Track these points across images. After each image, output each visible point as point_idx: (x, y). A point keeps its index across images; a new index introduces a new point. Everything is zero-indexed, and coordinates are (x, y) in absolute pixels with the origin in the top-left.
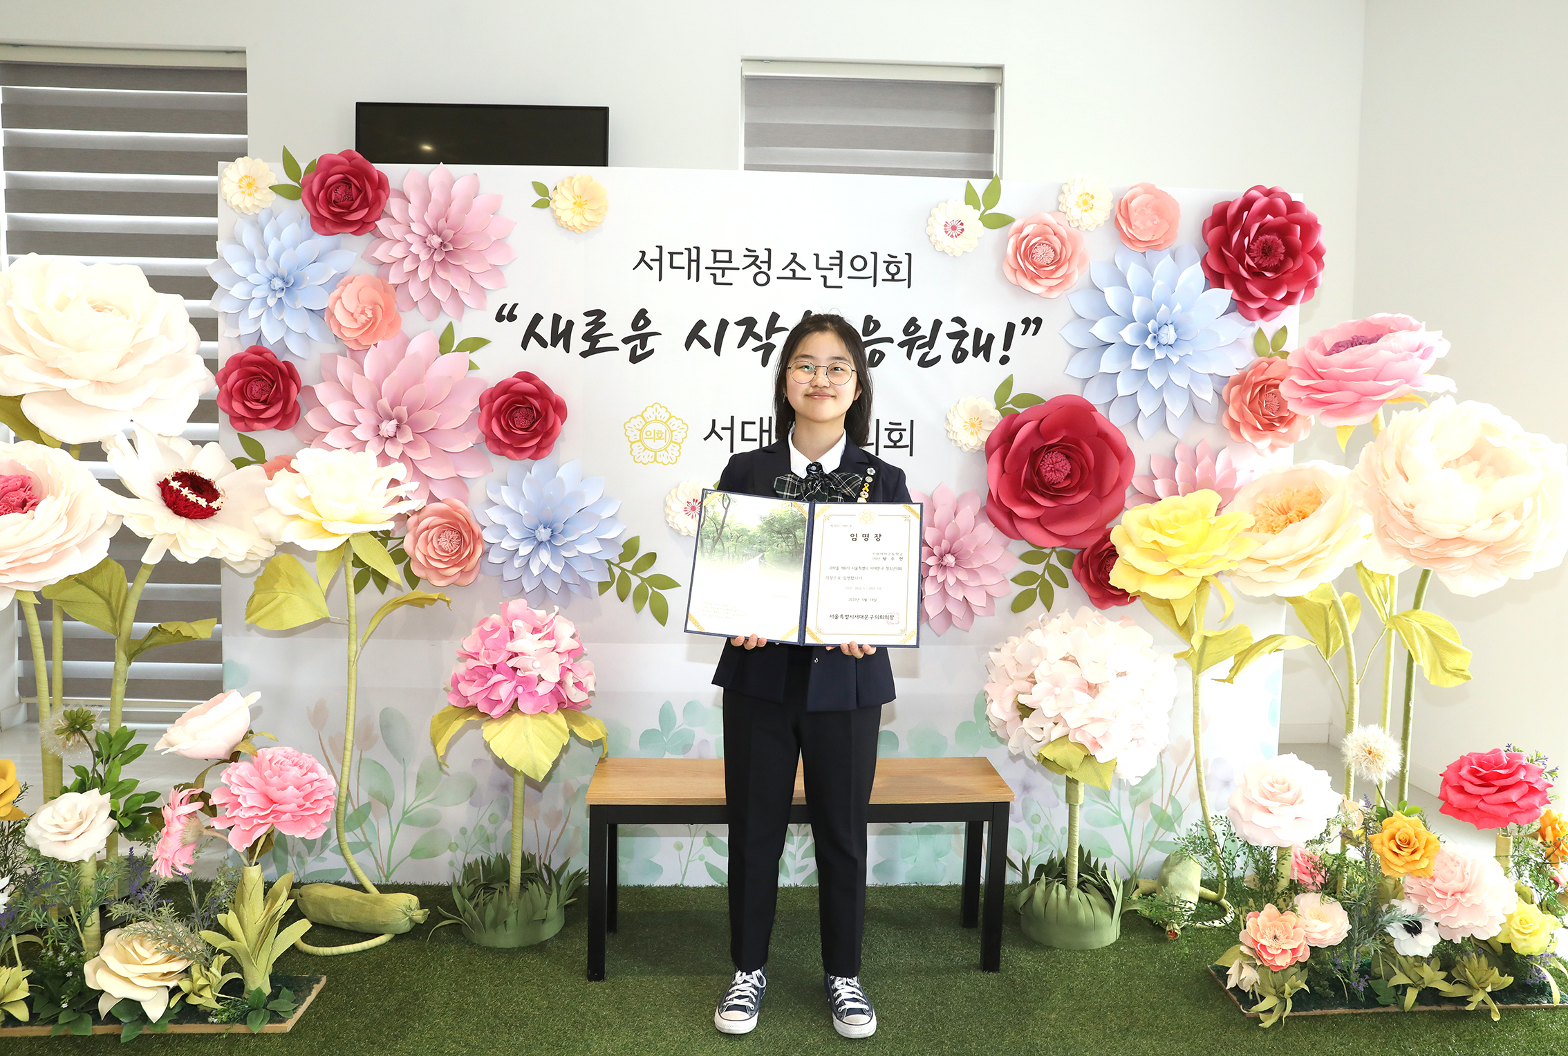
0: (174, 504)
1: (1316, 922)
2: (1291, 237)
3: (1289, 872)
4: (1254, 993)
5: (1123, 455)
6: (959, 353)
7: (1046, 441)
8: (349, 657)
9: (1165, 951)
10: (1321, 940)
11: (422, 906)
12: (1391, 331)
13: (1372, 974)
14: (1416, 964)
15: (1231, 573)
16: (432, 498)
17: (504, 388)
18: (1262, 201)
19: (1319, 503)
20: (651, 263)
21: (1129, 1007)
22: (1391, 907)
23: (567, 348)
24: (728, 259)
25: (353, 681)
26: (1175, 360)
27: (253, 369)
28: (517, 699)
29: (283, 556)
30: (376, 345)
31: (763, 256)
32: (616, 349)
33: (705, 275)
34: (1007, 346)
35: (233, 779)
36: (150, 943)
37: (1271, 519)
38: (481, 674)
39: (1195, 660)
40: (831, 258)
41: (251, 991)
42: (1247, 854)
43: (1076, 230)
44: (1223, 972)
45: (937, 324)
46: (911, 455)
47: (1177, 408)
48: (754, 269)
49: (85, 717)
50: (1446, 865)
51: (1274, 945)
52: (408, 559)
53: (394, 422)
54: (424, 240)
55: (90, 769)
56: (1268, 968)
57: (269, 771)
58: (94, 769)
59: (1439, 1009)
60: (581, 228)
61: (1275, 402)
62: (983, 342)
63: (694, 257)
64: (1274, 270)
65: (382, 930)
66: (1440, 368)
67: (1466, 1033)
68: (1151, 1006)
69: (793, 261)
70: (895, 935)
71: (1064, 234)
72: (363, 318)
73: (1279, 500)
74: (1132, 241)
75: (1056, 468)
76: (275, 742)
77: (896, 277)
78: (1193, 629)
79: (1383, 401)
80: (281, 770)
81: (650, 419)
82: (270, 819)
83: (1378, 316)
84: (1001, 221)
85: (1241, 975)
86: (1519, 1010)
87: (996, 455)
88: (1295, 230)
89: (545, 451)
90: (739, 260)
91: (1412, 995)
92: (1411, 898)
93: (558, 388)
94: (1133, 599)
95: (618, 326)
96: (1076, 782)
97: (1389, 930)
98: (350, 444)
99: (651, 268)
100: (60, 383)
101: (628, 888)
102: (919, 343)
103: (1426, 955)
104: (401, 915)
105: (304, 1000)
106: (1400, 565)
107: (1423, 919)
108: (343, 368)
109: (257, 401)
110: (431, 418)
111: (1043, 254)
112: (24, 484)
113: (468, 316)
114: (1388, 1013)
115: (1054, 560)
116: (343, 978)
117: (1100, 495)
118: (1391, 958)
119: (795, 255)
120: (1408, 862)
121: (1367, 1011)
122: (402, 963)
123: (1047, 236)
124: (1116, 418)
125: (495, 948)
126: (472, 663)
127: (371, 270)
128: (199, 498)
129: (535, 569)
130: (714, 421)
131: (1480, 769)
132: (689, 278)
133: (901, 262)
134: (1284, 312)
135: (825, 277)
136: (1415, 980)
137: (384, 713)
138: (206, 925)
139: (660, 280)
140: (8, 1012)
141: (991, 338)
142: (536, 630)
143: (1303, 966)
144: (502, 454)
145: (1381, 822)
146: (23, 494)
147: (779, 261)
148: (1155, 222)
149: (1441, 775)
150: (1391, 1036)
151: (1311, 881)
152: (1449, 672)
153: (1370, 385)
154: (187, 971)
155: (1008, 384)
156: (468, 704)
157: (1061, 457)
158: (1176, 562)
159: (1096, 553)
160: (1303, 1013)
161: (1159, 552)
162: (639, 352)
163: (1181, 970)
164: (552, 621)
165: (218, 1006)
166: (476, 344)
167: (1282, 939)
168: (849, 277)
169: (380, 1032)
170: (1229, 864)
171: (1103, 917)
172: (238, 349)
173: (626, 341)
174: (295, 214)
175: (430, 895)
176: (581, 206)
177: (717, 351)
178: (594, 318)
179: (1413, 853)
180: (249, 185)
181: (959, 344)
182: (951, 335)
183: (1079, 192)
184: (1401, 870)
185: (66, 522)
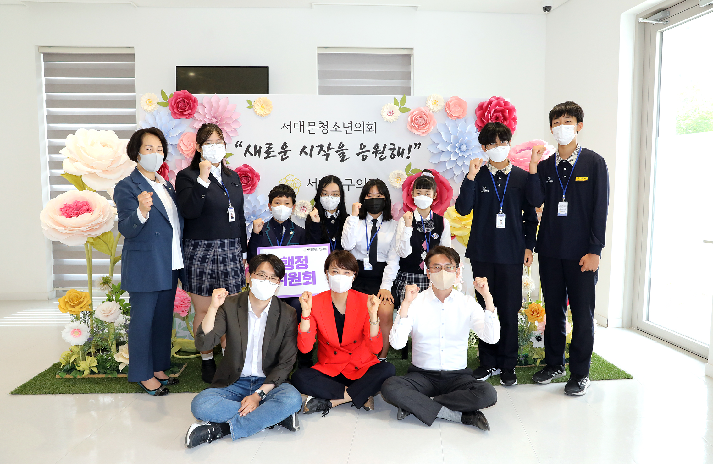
2: (505, 114)
5: (449, 189)
6: (393, 155)
14: (540, 351)
18: (495, 102)
20: (287, 127)
22: (531, 333)
23: (259, 156)
24: (313, 125)
26: (466, 156)
31: (326, 124)
32: (276, 156)
34: (409, 153)
40: (348, 124)
43: (432, 113)
45: (385, 146)
48: (322, 128)
49: (108, 279)
60: (264, 115)
62: (401, 151)
63: (302, 124)
69: (336, 125)
71: (428, 114)
72: (190, 147)
74: (451, 116)
77: (371, 130)
81: (288, 180)
83: (534, 140)
84: (406, 110)
87: (406, 189)
88: (506, 111)
89: (253, 191)
90: (317, 125)
91: (538, 362)
92: (539, 330)
93: (257, 170)
95: (277, 148)
97: (531, 340)
99: (288, 128)
100: (94, 171)
102: (379, 152)
105: (181, 369)
108: (184, 164)
111: (421, 121)
116: (192, 364)
117: (441, 203)
118: (534, 351)
119: (336, 123)
123: (422, 115)
124: (445, 177)
127: (192, 131)
130: (310, 180)
132: (300, 132)
133: (372, 125)
135: (347, 130)
136: (540, 356)
139: (291, 132)
140: (92, 370)
141: (403, 150)
145: (528, 306)
146: (87, 207)
147: (331, 125)
148: (459, 110)
155: (409, 166)
161: (458, 220)
162: (284, 157)
168: (355, 130)
173: (280, 153)
174: (166, 111)
176: (263, 108)
177: (311, 156)
178: (268, 145)
179: (537, 314)
180: (150, 102)
181: (393, 152)
182: (390, 149)
183: (432, 100)
184: (533, 320)
185: (103, 215)
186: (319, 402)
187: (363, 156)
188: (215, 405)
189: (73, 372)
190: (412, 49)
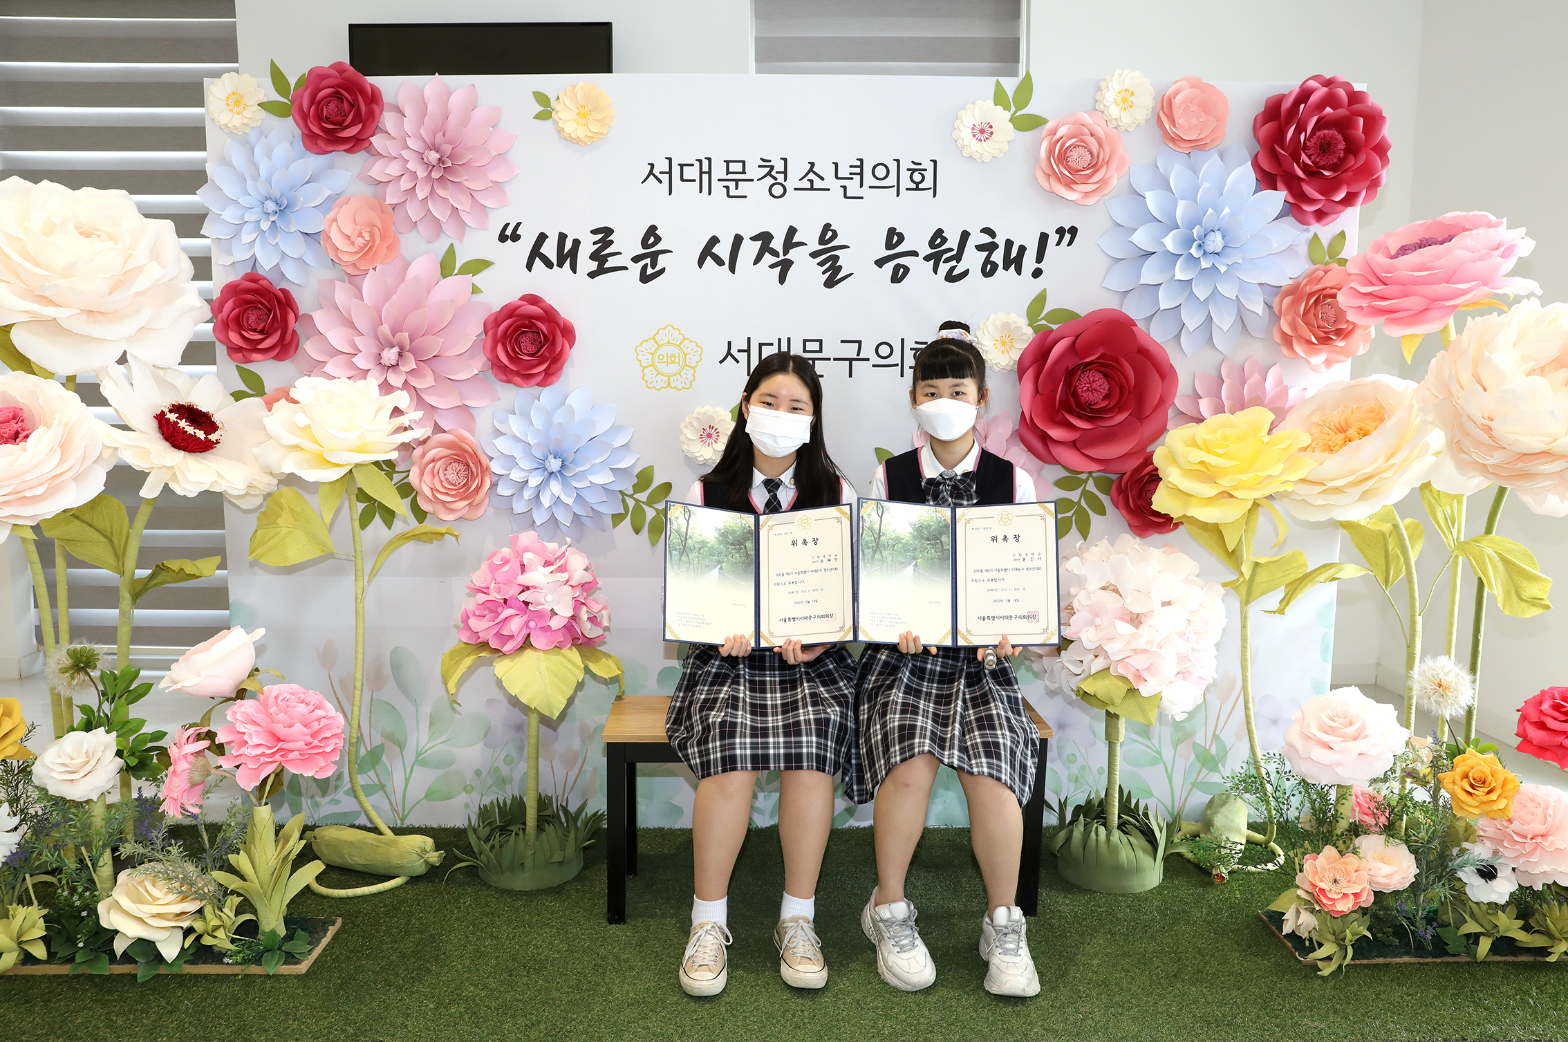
0: (172, 436)
1: (1380, 864)
2: (1353, 132)
3: (1349, 814)
4: (1310, 939)
5: (1166, 373)
6: (989, 266)
7: (1082, 359)
8: (356, 594)
9: (1212, 895)
10: (1385, 885)
11: (437, 848)
12: (1465, 230)
13: (1439, 921)
14: (1490, 911)
15: (1284, 495)
16: (438, 429)
17: (510, 312)
18: (1321, 92)
19: (1382, 420)
20: (660, 176)
21: (1175, 953)
22: (1463, 851)
23: (574, 269)
24: (741, 170)
25: (361, 619)
26: (1223, 269)
27: (249, 297)
28: (529, 635)
29: (286, 490)
30: (375, 269)
31: (779, 166)
32: (626, 268)
33: (718, 187)
34: (1040, 258)
35: (238, 716)
36: (161, 883)
37: (1328, 438)
38: (491, 608)
39: (1243, 589)
40: (851, 167)
41: (265, 932)
42: (1303, 793)
43: (1116, 131)
44: (1278, 918)
45: (965, 236)
47: (1224, 321)
48: (769, 181)
49: (89, 655)
50: (1525, 806)
51: (1334, 889)
52: (415, 493)
53: (396, 350)
54: (421, 156)
55: (95, 709)
56: (1327, 913)
57: (275, 708)
58: (100, 707)
59: (1515, 959)
60: (586, 140)
61: (1332, 313)
62: (1014, 254)
63: (705, 168)
64: (1334, 167)
65: (397, 872)
66: (1523, 269)
67: (1548, 986)
68: (1199, 952)
69: (811, 170)
70: (926, 878)
71: (1102, 134)
72: (360, 242)
73: (1336, 417)
74: (1175, 140)
75: (1093, 387)
76: (282, 679)
77: (921, 186)
78: (1242, 557)
79: (1456, 306)
80: (287, 707)
81: (663, 342)
82: (278, 757)
83: (1450, 215)
84: (1033, 123)
85: (1298, 921)
87: (1029, 374)
88: (1358, 123)
89: (554, 377)
90: (753, 171)
91: (1485, 945)
92: (1485, 841)
93: (565, 312)
94: (1177, 525)
95: (627, 244)
96: (1116, 716)
97: (1460, 874)
98: (351, 373)
99: (660, 182)
100: (49, 311)
101: (648, 830)
102: (945, 256)
103: (1503, 902)
104: (415, 857)
105: (319, 942)
106: (1476, 483)
107: (1500, 864)
108: (341, 295)
109: (254, 330)
110: (433, 345)
111: (1079, 157)
112: (16, 415)
113: (470, 237)
114: (1458, 963)
115: (1091, 486)
116: (359, 921)
117: (1140, 415)
118: (1460, 905)
119: (812, 164)
120: (1483, 803)
121: (1435, 960)
122: (418, 905)
123: (1082, 137)
124: (1157, 334)
125: (513, 890)
126: (482, 598)
127: (368, 191)
128: (196, 431)
129: (546, 501)
130: (729, 343)
131: (1564, 704)
132: (701, 191)
133: (926, 170)
134: (1343, 213)
135: (845, 188)
136: (1489, 929)
137: (395, 651)
138: (218, 865)
139: (670, 193)
140: (26, 950)
141: (1022, 249)
142: (547, 563)
143: (1365, 911)
144: (509, 382)
145: (1452, 760)
146: (15, 426)
147: (797, 170)
148: (1201, 120)
149: (1518, 711)
150: (1463, 987)
151: (1373, 822)
152: (1526, 601)
153: (1442, 288)
154: (200, 911)
155: (1041, 299)
156: (479, 640)
157: (1098, 376)
158: (1225, 483)
159: (1136, 478)
160: (1365, 962)
161: (1206, 473)
162: (650, 271)
163: (1230, 916)
164: (564, 553)
165: (233, 947)
166: (479, 266)
167: (1343, 883)
168: (870, 187)
169: (397, 975)
170: (1284, 804)
171: (1146, 860)
172: (234, 277)
173: (636, 259)
174: (287, 131)
175: (444, 838)
176: (585, 116)
177: (732, 268)
178: (601, 235)
179: (1489, 793)
180: (237, 103)
181: (989, 256)
182: (980, 248)
183: (1117, 89)
184: (1476, 811)
185: (60, 453)
187: (897, 267)
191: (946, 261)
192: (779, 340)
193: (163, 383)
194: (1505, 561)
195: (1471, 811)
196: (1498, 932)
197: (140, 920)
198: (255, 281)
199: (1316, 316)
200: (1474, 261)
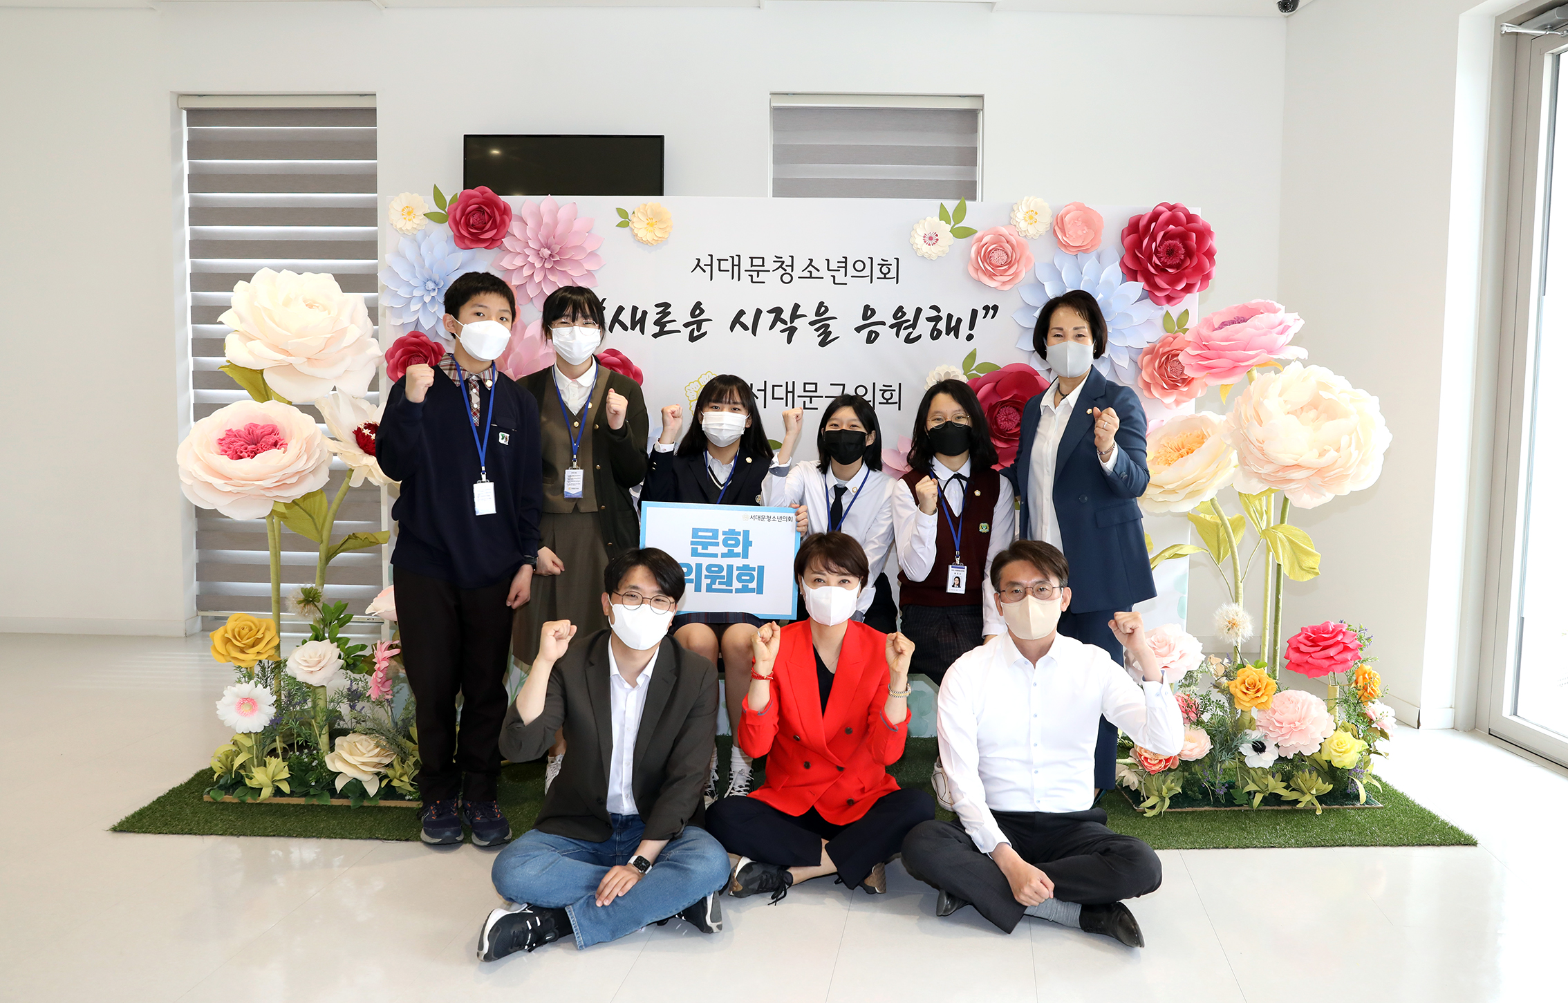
2: (1189, 242)
4: (1142, 794)
6: (936, 332)
7: (1001, 398)
10: (1189, 755)
12: (1258, 313)
13: (1232, 784)
14: (1262, 775)
18: (1167, 214)
19: (1203, 442)
20: (704, 268)
22: (1244, 735)
23: (642, 331)
24: (761, 264)
27: (413, 348)
31: (788, 261)
32: (679, 331)
34: (972, 327)
36: (365, 745)
37: (1168, 455)
40: (838, 262)
43: (1024, 239)
45: (919, 311)
46: (899, 409)
48: (781, 271)
49: (315, 593)
50: (1283, 703)
54: (538, 252)
56: (1148, 773)
59: (1279, 808)
60: (653, 242)
61: (1179, 368)
62: (953, 324)
63: (736, 262)
64: (1177, 267)
66: (1296, 341)
69: (810, 264)
71: (1014, 242)
73: (1176, 442)
74: (1066, 246)
75: (1007, 418)
77: (887, 276)
79: (1248, 366)
83: (1253, 302)
84: (966, 233)
86: (1338, 809)
88: (1192, 236)
90: (770, 265)
91: (1259, 798)
92: (1259, 728)
93: (636, 362)
95: (680, 314)
97: (1241, 750)
99: (704, 271)
100: (290, 359)
102: (904, 325)
103: (1269, 768)
107: (1266, 741)
111: (998, 258)
112: (274, 431)
114: (1239, 810)
118: (1247, 774)
119: (811, 260)
120: (1252, 699)
121: (1225, 809)
123: (1002, 244)
131: (1313, 635)
132: (733, 279)
133: (891, 265)
134: (1185, 297)
135: (834, 277)
136: (1262, 788)
139: (711, 280)
140: (278, 786)
141: (959, 321)
145: (1236, 671)
146: (275, 437)
147: (800, 264)
148: (1085, 232)
149: (1290, 642)
152: (1304, 570)
153: (1241, 353)
154: (390, 766)
155: (972, 356)
157: (1012, 410)
160: (1179, 810)
162: (696, 333)
168: (852, 277)
172: (403, 334)
173: (686, 325)
174: (443, 233)
176: (652, 225)
177: (754, 333)
178: (662, 308)
179: (1258, 691)
180: (409, 213)
181: (936, 325)
182: (929, 319)
183: (1025, 210)
184: (1248, 705)
185: (306, 455)
186: (764, 872)
187: (871, 333)
188: (543, 870)
189: (239, 791)
190: (981, 97)
191: (906, 328)
192: (787, 383)
193: (356, 408)
194: (1291, 542)
195: (1244, 704)
196: (1268, 790)
197: (354, 766)
198: (417, 337)
199: (1166, 370)
200: (1260, 336)
